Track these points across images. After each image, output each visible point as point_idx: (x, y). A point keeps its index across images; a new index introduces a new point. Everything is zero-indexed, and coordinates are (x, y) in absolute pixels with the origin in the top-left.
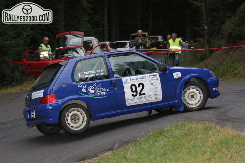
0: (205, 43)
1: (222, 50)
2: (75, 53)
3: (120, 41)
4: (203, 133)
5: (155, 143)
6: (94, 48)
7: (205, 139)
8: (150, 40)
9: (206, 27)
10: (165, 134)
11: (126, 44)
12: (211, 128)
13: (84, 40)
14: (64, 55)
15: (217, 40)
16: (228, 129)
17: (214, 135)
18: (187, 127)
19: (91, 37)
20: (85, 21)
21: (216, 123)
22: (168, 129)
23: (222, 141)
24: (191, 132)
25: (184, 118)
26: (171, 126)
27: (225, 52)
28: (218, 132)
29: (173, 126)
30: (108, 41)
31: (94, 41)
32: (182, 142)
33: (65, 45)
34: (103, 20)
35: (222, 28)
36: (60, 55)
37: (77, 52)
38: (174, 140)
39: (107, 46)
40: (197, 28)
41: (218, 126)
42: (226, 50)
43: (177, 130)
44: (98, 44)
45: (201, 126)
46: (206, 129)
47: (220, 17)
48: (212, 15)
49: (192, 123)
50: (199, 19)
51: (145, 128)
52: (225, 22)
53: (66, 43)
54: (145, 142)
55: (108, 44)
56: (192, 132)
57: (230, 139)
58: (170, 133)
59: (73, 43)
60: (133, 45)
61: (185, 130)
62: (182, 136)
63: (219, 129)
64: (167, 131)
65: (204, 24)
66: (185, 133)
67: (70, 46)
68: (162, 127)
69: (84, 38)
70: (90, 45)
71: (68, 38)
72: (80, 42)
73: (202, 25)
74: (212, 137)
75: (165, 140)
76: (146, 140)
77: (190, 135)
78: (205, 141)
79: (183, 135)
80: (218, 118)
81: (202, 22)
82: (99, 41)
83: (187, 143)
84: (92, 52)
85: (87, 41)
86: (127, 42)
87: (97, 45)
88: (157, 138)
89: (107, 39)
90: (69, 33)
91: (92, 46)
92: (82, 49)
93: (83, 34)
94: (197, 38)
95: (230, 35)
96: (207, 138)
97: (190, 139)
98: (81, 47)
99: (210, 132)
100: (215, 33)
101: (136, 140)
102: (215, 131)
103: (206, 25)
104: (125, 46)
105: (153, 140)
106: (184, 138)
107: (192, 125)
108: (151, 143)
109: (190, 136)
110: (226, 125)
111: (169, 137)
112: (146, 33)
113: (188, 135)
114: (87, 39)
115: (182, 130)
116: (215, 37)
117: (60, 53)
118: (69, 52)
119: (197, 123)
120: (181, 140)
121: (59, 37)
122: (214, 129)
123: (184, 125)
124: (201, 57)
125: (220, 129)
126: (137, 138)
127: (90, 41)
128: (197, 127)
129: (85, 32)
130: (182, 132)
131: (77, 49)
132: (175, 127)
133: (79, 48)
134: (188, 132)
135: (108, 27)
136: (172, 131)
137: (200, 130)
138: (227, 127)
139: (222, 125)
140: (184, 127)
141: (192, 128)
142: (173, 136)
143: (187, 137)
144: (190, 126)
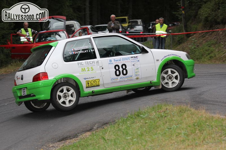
0: (183, 27)
1: (198, 34)
2: (57, 36)
4: (178, 116)
5: (132, 125)
6: (76, 32)
9: (183, 12)
10: (142, 116)
12: (186, 110)
13: (66, 24)
14: (47, 39)
15: (194, 24)
17: (188, 117)
18: (163, 109)
19: (73, 21)
21: (191, 105)
22: (145, 111)
23: (195, 123)
24: (166, 114)
25: (160, 100)
26: (147, 107)
28: (193, 114)
29: (149, 107)
30: (90, 25)
31: (76, 25)
32: (158, 124)
33: (48, 29)
34: (85, 5)
35: (199, 12)
36: (43, 38)
37: (59, 36)
38: (150, 122)
39: (89, 29)
40: (175, 13)
41: (193, 108)
42: (203, 34)
43: (153, 112)
44: (80, 28)
45: (176, 109)
46: (181, 111)
47: (197, 2)
49: (168, 105)
51: (123, 110)
52: (202, 7)
53: (49, 27)
54: (123, 123)
55: (90, 27)
56: (168, 114)
58: (146, 115)
59: (56, 27)
62: (158, 118)
63: (193, 111)
64: (144, 113)
65: (182, 9)
66: (161, 115)
67: (53, 30)
69: (67, 22)
70: (72, 29)
71: (51, 22)
72: (62, 26)
73: (180, 9)
74: (187, 119)
75: (142, 121)
76: (123, 121)
77: (165, 117)
78: (180, 123)
79: (159, 117)
80: (193, 100)
82: (80, 25)
83: (162, 124)
87: (78, 29)
88: (134, 119)
89: (88, 23)
90: (52, 17)
91: (74, 30)
92: (64, 32)
95: (206, 19)
96: (181, 120)
97: (166, 121)
98: (63, 30)
99: (185, 114)
100: (193, 17)
101: (115, 121)
102: (189, 114)
104: (106, 29)
105: (131, 122)
107: (168, 107)
108: (129, 124)
109: (166, 118)
110: (200, 107)
111: (145, 119)
112: (126, 17)
113: (164, 116)
114: (69, 23)
115: (158, 112)
116: (192, 22)
117: (43, 37)
118: (52, 36)
119: (173, 105)
120: (157, 122)
122: (189, 112)
123: (160, 107)
124: (179, 41)
126: (115, 119)
127: (72, 25)
128: (172, 110)
129: (67, 16)
130: (158, 114)
131: (59, 32)
132: (152, 109)
133: (62, 32)
134: (164, 114)
135: (90, 11)
136: (149, 113)
137: (175, 112)
138: (201, 110)
139: (197, 107)
140: (161, 109)
141: (168, 110)
142: (150, 118)
143: (163, 119)
144: (166, 108)
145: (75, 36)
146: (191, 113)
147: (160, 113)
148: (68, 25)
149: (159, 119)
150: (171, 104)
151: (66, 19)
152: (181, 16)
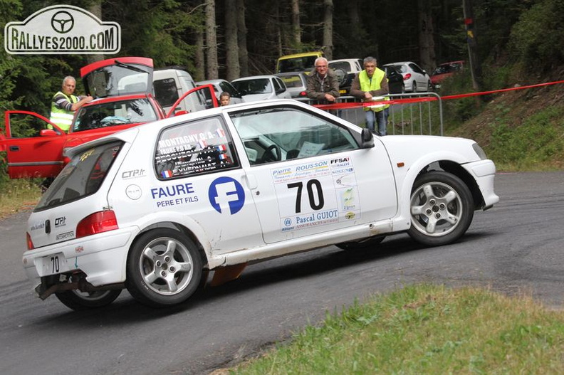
0: (470, 74)
2: (131, 113)
3: (249, 76)
4: (460, 314)
5: (338, 344)
6: (183, 98)
7: (464, 330)
9: (470, 33)
10: (362, 319)
11: (266, 85)
12: (480, 300)
13: (154, 80)
14: (103, 121)
16: (524, 300)
17: (486, 318)
18: (419, 300)
19: (173, 71)
20: (156, 28)
21: (494, 286)
22: (371, 306)
23: (505, 333)
24: (429, 311)
25: (413, 274)
26: (377, 296)
27: (523, 96)
28: (498, 309)
29: (383, 295)
30: (220, 78)
31: (182, 79)
32: (405, 340)
33: (107, 94)
34: (204, 23)
36: (92, 119)
37: (137, 110)
38: (385, 336)
39: (216, 90)
41: (499, 292)
43: (394, 307)
44: (192, 88)
45: (454, 296)
46: (467, 302)
47: (506, 6)
48: (487, 1)
49: (433, 288)
50: (454, 13)
51: (313, 304)
52: (519, 18)
53: (109, 87)
54: (313, 341)
55: (220, 85)
56: (432, 311)
58: (374, 317)
59: (128, 87)
60: (283, 87)
61: (414, 306)
62: (406, 324)
63: (500, 301)
64: (370, 312)
65: (466, 26)
66: (415, 314)
67: (119, 95)
69: (155, 72)
70: (170, 92)
71: (113, 75)
72: (143, 83)
74: (482, 323)
75: (362, 334)
76: (314, 335)
77: (426, 319)
78: (463, 333)
79: (408, 321)
80: (500, 272)
82: (193, 78)
83: (418, 340)
84: (175, 110)
85: (162, 80)
86: (268, 79)
87: (188, 90)
88: (342, 330)
89: (215, 73)
90: (116, 62)
91: (177, 93)
92: (149, 101)
93: (150, 62)
95: (533, 51)
96: (468, 327)
97: (427, 331)
98: (146, 96)
101: (290, 336)
102: (489, 308)
103: (470, 27)
104: (264, 88)
105: (333, 337)
106: (410, 329)
107: (432, 293)
108: (328, 344)
109: (427, 323)
111: (372, 326)
113: (422, 319)
115: (406, 306)
117: (94, 115)
118: (117, 111)
119: (446, 286)
120: (403, 335)
121: (89, 74)
122: (487, 303)
123: (411, 293)
124: (461, 112)
125: (503, 301)
126: (291, 331)
127: (171, 81)
128: (443, 299)
129: (155, 58)
130: (406, 313)
131: (137, 102)
132: (390, 300)
133: (143, 101)
134: (422, 313)
135: (218, 40)
136: (382, 310)
137: (453, 306)
138: (523, 295)
139: (510, 288)
140: (413, 297)
141: (433, 301)
142: (384, 324)
143: (420, 326)
144: (426, 296)
145: (180, 109)
146: (495, 305)
147: (411, 310)
149: (408, 327)
150: (442, 285)
151: (152, 66)
152: (467, 46)
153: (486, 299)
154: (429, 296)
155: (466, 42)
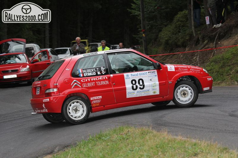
0: (143, 50)
1: (159, 57)
2: (17, 59)
4: (140, 138)
5: (94, 147)
6: (36, 55)
7: (142, 143)
8: (90, 47)
9: (143, 35)
10: (104, 138)
11: (67, 51)
12: (148, 132)
13: (26, 47)
14: (7, 62)
15: (155, 47)
16: (164, 133)
17: (150, 139)
18: (125, 132)
19: (33, 44)
20: (27, 28)
21: (153, 128)
22: (106, 133)
23: (158, 145)
24: (128, 136)
25: (121, 123)
26: (109, 130)
28: (155, 136)
29: (111, 130)
30: (49, 48)
31: (36, 48)
32: (120, 146)
33: (8, 52)
34: (44, 27)
35: (159, 35)
36: (2, 61)
37: (19, 58)
38: (112, 144)
39: (48, 52)
40: (135, 36)
41: (154, 130)
42: (163, 57)
43: (115, 134)
44: (40, 51)
45: (138, 131)
46: (143, 133)
47: (157, 25)
48: (150, 23)
49: (130, 128)
50: (137, 27)
52: (162, 30)
53: (9, 49)
54: (85, 146)
55: (50, 50)
56: (130, 136)
57: (166, 143)
58: (108, 137)
59: (15, 49)
61: (123, 134)
62: (120, 140)
63: (155, 133)
64: (106, 135)
65: (142, 32)
66: (123, 137)
67: (13, 52)
68: (101, 132)
69: (26, 45)
70: (32, 52)
71: (11, 45)
72: (22, 48)
73: (140, 32)
74: (149, 141)
75: (103, 144)
76: (85, 144)
77: (127, 139)
78: (142, 145)
79: (120, 139)
80: (154, 123)
81: (140, 30)
82: (40, 48)
83: (124, 147)
84: (33, 59)
86: (68, 49)
87: (38, 52)
88: (95, 142)
89: (48, 46)
90: (12, 40)
91: (34, 53)
92: (24, 55)
93: (25, 40)
94: (135, 45)
95: (167, 43)
96: (143, 142)
97: (128, 143)
98: (23, 53)
99: (147, 136)
100: (153, 40)
101: (76, 144)
102: (151, 136)
103: (144, 33)
104: (66, 52)
105: (92, 144)
106: (121, 143)
107: (130, 130)
108: (90, 147)
109: (128, 140)
110: (162, 130)
111: (107, 141)
112: (86, 40)
113: (126, 139)
114: (29, 45)
115: (120, 134)
116: (152, 45)
117: (3, 59)
118: (11, 58)
119: (135, 127)
120: (119, 144)
121: (2, 44)
122: (151, 134)
123: (122, 129)
126: (76, 142)
127: (32, 48)
128: (134, 132)
129: (27, 39)
130: (120, 136)
131: (19, 55)
132: (113, 131)
133: (21, 55)
134: (126, 137)
135: (50, 34)
136: (111, 135)
137: (137, 134)
138: (163, 132)
139: (158, 129)
140: (122, 131)
141: (130, 132)
142: (111, 140)
143: (125, 141)
144: (127, 130)
145: (35, 58)
146: (153, 135)
148: (28, 48)
150: (133, 127)
151: (25, 42)
152: (142, 40)
153: (150, 133)
154: (129, 130)
155: (142, 38)
